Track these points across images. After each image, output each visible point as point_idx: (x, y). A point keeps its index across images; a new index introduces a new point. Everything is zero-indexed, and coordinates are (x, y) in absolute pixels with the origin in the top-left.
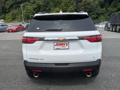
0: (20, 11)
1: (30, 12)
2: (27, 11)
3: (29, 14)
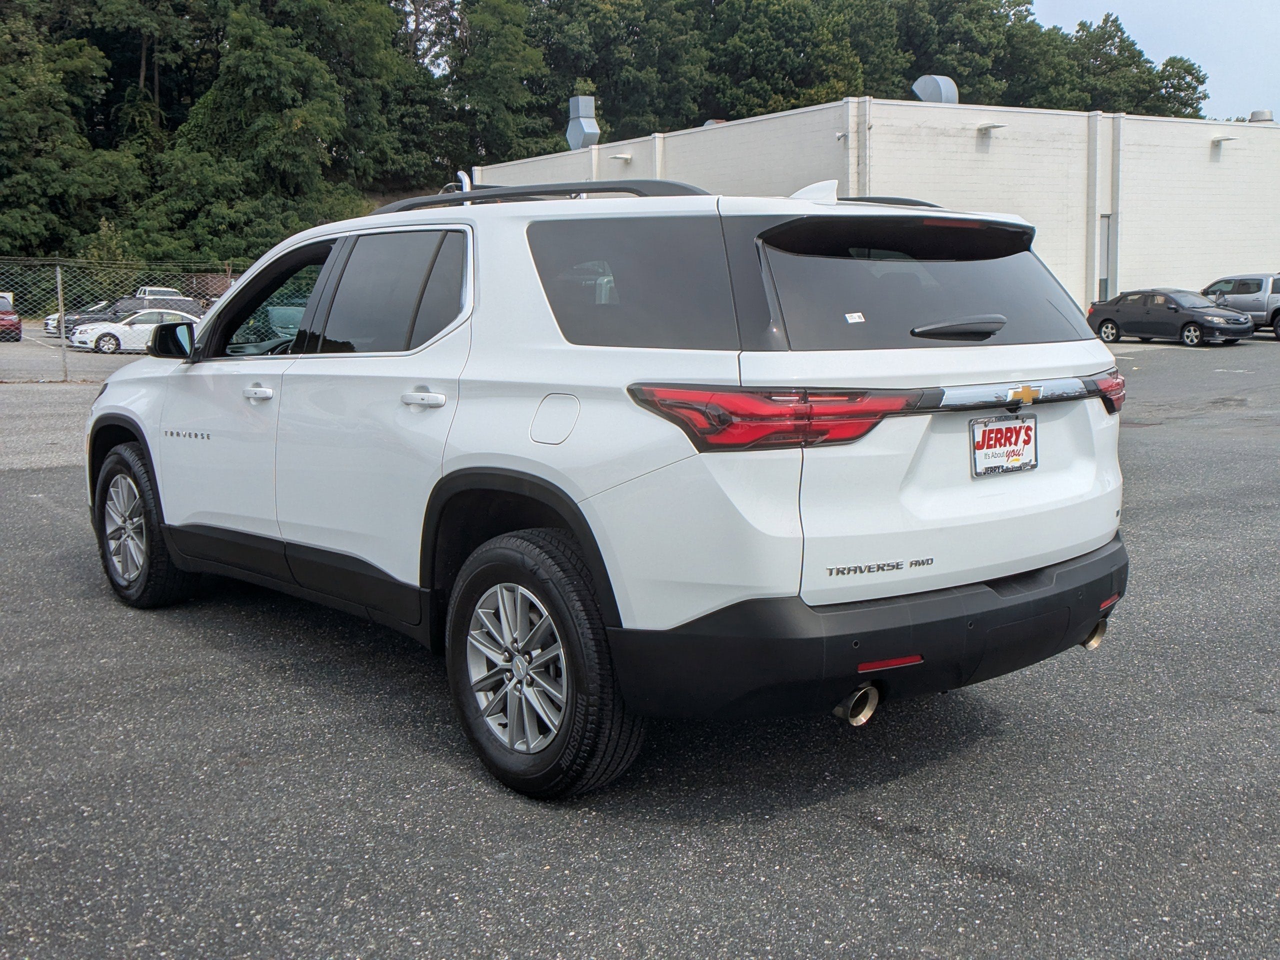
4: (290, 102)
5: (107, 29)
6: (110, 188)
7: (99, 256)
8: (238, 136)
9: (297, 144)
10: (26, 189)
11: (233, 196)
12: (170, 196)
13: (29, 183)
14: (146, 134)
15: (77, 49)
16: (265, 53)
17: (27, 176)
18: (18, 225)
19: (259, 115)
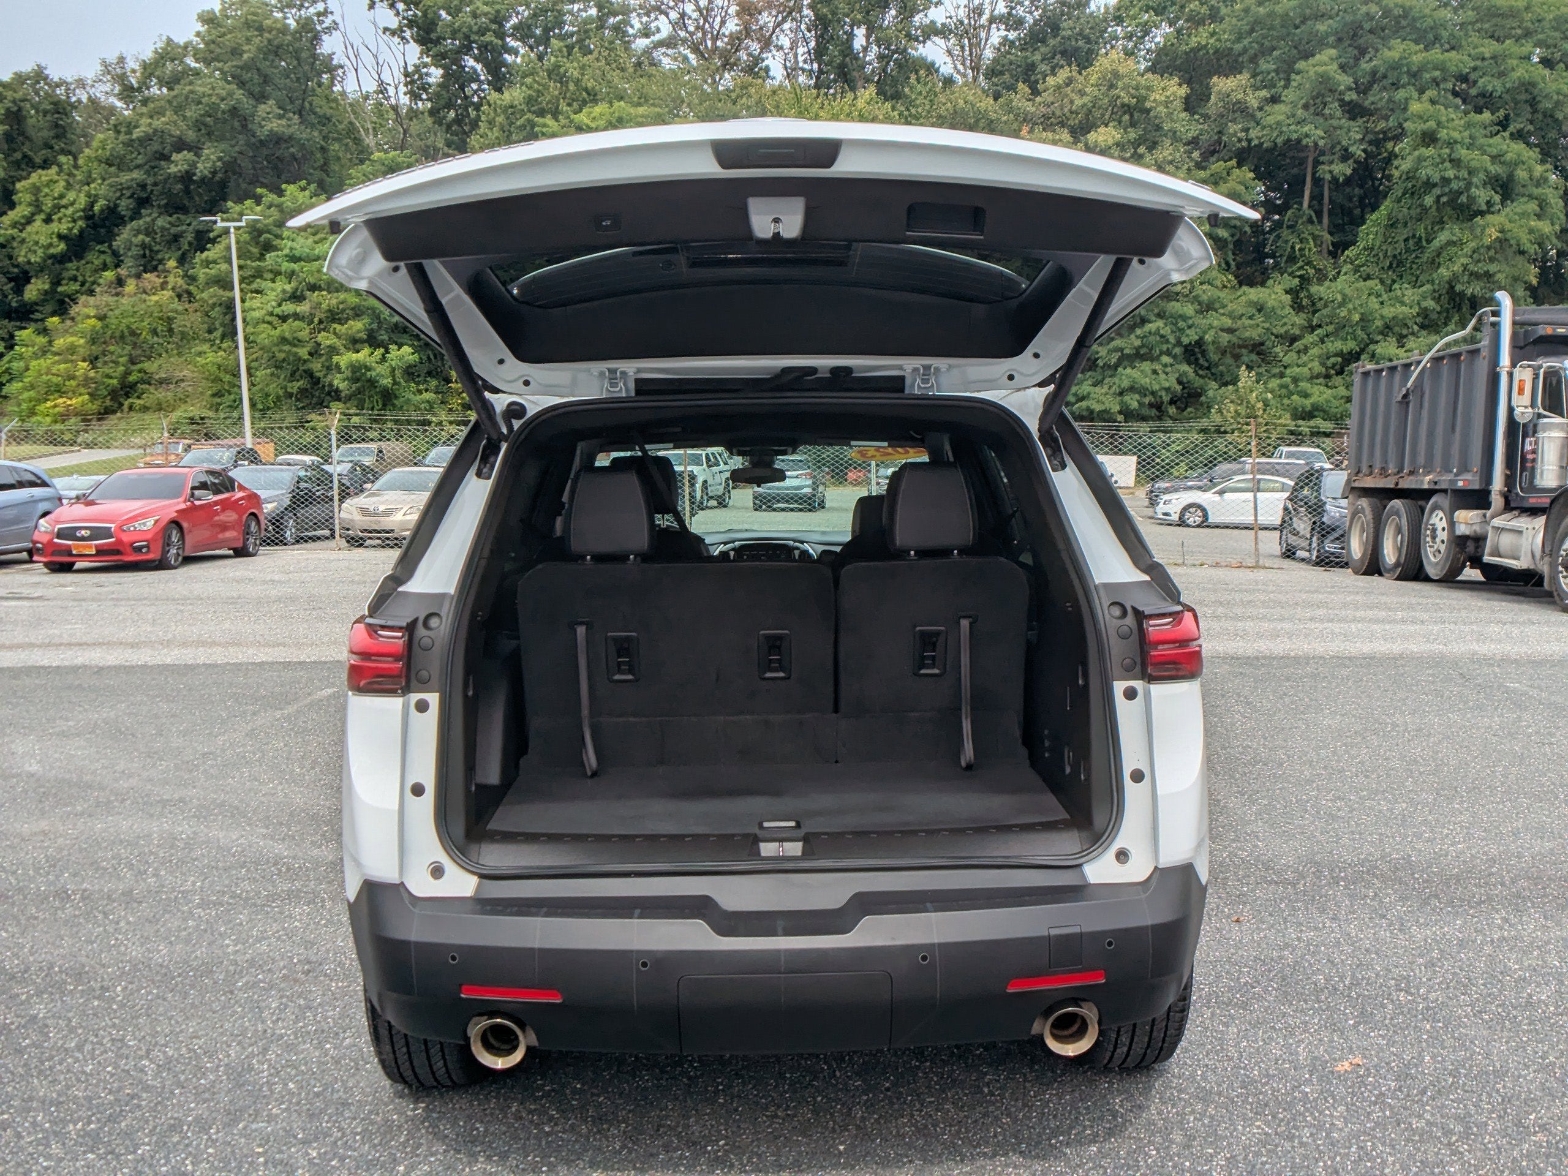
0: (212, 294)
1: (334, 316)
2: (296, 297)
3: (326, 339)
4: (1484, 208)
5: (1265, 145)
6: (1260, 330)
7: (1236, 412)
8: (1417, 257)
9: (1492, 260)
10: (1158, 338)
11: (1405, 332)
12: (1327, 336)
13: (1162, 332)
14: (1307, 264)
15: (1225, 173)
16: (1452, 149)
17: (1160, 323)
18: (1147, 380)
19: (1443, 229)
